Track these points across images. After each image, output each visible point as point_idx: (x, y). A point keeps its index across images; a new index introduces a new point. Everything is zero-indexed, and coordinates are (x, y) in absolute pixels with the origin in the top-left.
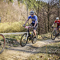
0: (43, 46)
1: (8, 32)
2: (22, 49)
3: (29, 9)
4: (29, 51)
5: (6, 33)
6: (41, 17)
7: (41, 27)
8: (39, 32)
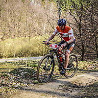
0: (92, 83)
1: (22, 56)
2: (50, 90)
3: (62, 11)
4: (65, 93)
5: (19, 59)
6: (86, 26)
7: (87, 46)
8: (83, 56)
